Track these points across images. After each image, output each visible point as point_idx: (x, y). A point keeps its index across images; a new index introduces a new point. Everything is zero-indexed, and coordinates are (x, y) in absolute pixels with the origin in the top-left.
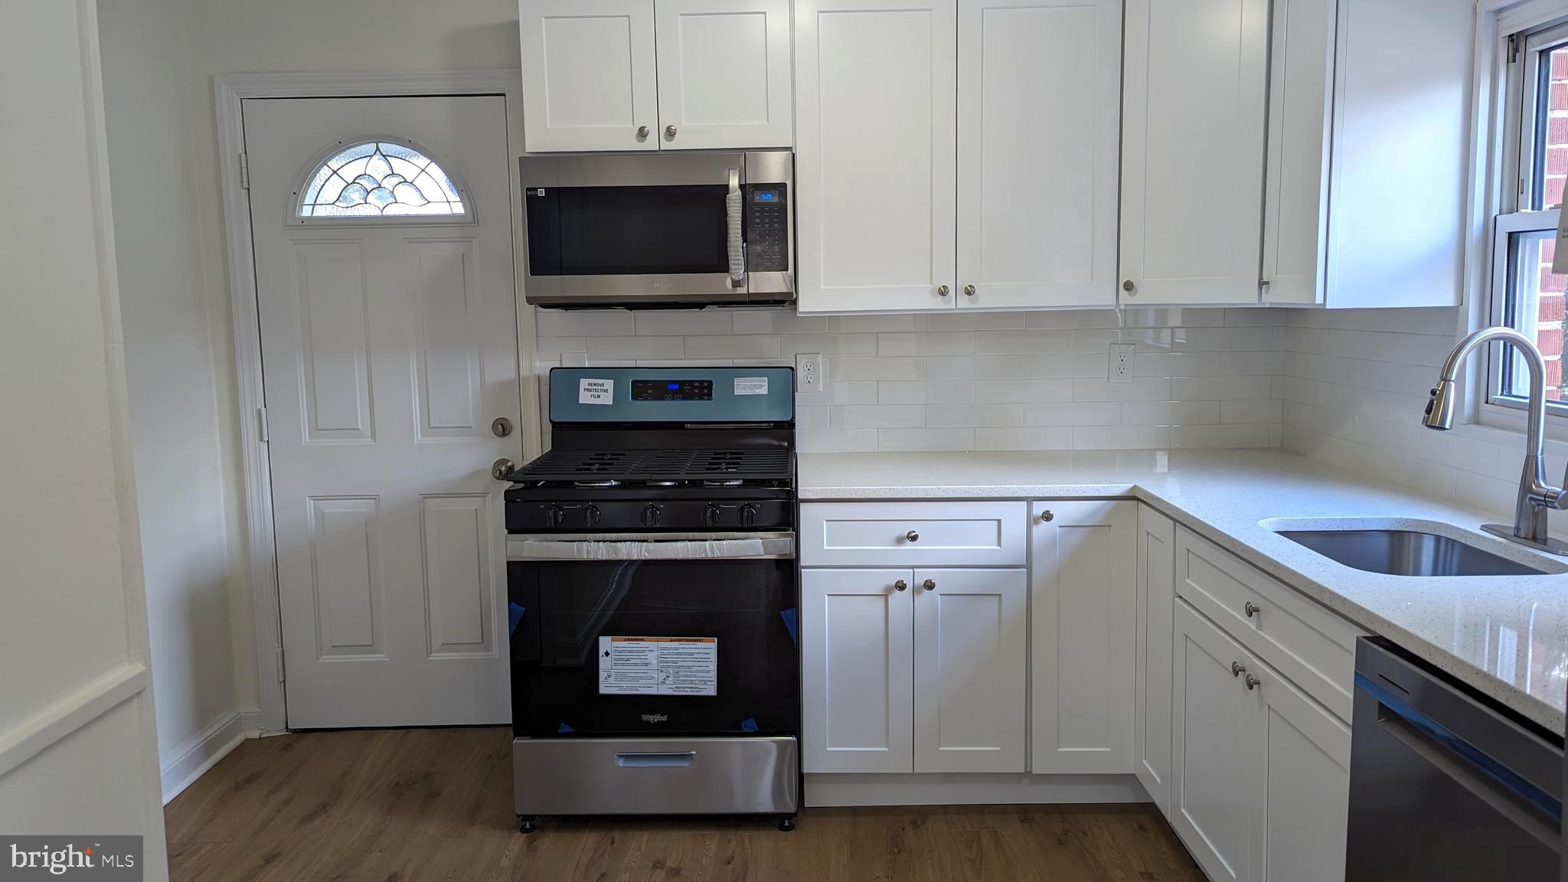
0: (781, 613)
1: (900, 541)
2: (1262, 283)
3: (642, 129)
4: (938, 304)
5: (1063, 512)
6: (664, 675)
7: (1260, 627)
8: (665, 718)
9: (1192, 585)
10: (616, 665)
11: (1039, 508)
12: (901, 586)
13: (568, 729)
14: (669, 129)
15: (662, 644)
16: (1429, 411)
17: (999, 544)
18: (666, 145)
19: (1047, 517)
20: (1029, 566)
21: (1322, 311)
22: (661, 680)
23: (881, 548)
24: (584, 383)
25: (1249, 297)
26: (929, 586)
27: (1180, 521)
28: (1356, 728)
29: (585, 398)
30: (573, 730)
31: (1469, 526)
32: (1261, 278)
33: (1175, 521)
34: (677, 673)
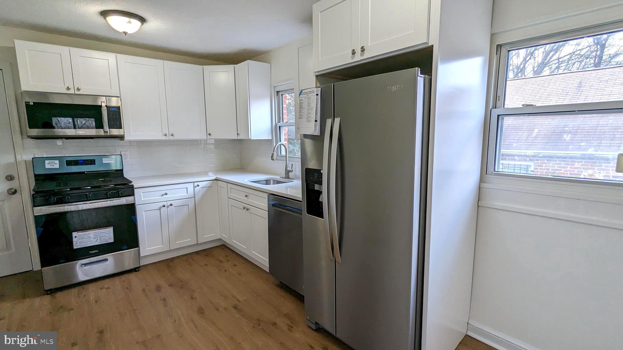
0: (132, 217)
1: (163, 195)
2: (238, 134)
3: (68, 87)
4: (164, 138)
5: (202, 184)
6: (96, 239)
7: (248, 199)
8: (97, 251)
9: (232, 195)
10: (79, 239)
11: (196, 184)
12: (164, 206)
13: (63, 261)
14: (78, 88)
15: (94, 231)
16: (272, 157)
17: (187, 193)
18: (77, 92)
19: (198, 186)
20: (194, 197)
21: (250, 140)
22: (95, 241)
23: (158, 198)
24: (47, 162)
25: (235, 137)
26: (171, 205)
27: (228, 182)
28: (268, 211)
29: (47, 166)
30: (65, 261)
31: (278, 178)
32: (237, 133)
33: (227, 182)
34: (100, 238)
